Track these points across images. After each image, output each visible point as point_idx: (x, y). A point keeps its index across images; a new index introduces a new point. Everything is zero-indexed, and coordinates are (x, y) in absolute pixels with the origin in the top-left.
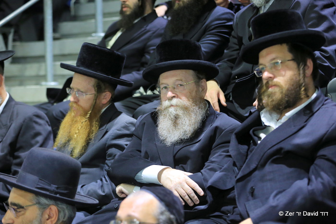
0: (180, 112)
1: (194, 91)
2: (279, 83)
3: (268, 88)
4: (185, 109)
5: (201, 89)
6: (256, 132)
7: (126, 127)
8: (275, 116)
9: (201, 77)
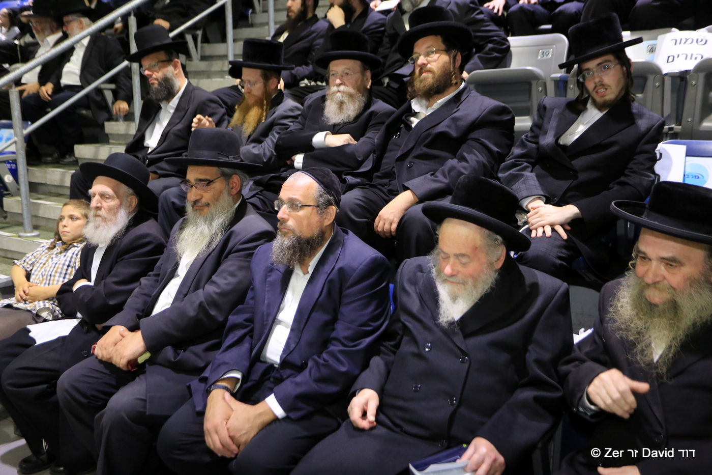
0: (346, 99)
1: (360, 81)
2: (433, 69)
3: (421, 73)
4: (351, 96)
5: (365, 79)
6: (408, 118)
7: (291, 110)
8: (424, 102)
9: (367, 67)
